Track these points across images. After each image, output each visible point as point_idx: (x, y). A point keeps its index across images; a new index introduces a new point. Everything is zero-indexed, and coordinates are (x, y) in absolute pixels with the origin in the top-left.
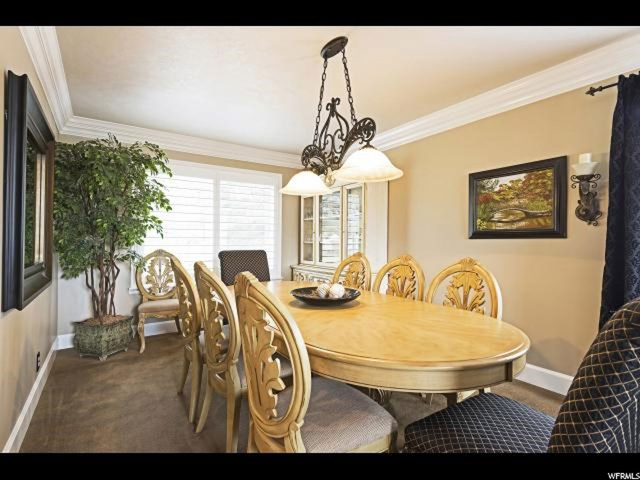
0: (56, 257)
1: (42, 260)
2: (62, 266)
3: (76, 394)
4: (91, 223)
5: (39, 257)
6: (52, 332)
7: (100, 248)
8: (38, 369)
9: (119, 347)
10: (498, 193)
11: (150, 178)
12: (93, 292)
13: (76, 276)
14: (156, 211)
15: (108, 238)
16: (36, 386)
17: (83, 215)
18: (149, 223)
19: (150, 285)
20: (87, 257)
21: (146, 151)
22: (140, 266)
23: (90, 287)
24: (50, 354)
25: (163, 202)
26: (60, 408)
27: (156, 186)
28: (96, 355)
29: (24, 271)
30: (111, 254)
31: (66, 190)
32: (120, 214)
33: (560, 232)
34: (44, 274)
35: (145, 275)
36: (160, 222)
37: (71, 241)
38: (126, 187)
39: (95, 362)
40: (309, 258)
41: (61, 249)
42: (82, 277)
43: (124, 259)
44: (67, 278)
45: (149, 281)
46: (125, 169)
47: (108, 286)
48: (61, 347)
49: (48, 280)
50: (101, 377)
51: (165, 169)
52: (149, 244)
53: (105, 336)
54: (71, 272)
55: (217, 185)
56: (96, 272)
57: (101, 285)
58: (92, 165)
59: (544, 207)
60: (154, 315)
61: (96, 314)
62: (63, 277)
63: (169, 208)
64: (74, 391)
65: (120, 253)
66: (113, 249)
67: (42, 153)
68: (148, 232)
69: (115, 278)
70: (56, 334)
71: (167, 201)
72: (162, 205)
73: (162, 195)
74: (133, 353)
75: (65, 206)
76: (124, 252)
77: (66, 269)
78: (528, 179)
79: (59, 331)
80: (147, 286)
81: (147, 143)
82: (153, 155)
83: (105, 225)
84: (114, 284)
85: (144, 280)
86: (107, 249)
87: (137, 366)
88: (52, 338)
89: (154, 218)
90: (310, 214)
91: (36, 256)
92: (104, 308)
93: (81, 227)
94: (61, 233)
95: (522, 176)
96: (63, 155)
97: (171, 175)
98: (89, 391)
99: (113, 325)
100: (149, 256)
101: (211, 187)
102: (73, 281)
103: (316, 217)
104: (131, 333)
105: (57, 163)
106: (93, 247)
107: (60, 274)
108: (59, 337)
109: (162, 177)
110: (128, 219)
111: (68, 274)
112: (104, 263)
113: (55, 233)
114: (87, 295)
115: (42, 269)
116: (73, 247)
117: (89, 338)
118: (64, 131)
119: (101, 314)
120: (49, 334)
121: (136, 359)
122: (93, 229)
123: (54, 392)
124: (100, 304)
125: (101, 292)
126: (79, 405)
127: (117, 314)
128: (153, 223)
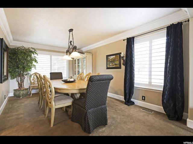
0: (9, 74)
1: (6, 74)
2: (10, 76)
3: (14, 104)
4: (18, 66)
5: (5, 74)
6: (8, 92)
7: (20, 72)
8: (5, 98)
9: (25, 95)
10: (111, 60)
11: (33, 55)
12: (19, 83)
13: (14, 79)
14: (34, 63)
15: (22, 70)
16: (5, 102)
17: (15, 64)
18: (32, 66)
19: (33, 81)
20: (17, 74)
21: (31, 50)
22: (31, 76)
23: (18, 81)
24: (7, 97)
25: (36, 61)
26: (10, 106)
27: (34, 57)
28: (19, 97)
29: (3, 76)
30: (23, 73)
31: (11, 59)
32: (25, 64)
33: (120, 68)
34: (6, 77)
35: (32, 78)
36: (35, 66)
37: (13, 71)
38: (27, 58)
39: (19, 98)
40: (75, 74)
41: (10, 72)
42: (15, 79)
43: (26, 75)
44: (12, 79)
45: (33, 80)
46: (26, 54)
47: (22, 81)
48: (10, 96)
49: (7, 79)
50: (20, 101)
51: (36, 53)
52: (33, 71)
53: (22, 92)
54: (13, 78)
55: (51, 57)
56: (19, 78)
57: (20, 81)
58: (18, 53)
59: (117, 62)
60: (34, 88)
61: (19, 87)
62: (11, 79)
63: (37, 63)
64: (14, 103)
65: (25, 73)
66: (23, 72)
67: (6, 51)
68: (32, 68)
69: (24, 79)
70: (9, 93)
71: (37, 61)
72: (35, 62)
73: (36, 60)
74: (29, 97)
75: (11, 62)
76: (26, 73)
77: (11, 77)
78: (115, 57)
79: (10, 92)
80: (32, 81)
81: (32, 48)
82: (33, 50)
83: (21, 67)
84: (24, 81)
85: (32, 80)
86: (22, 72)
87: (29, 99)
88: (8, 93)
89: (34, 65)
90: (75, 64)
91: (4, 74)
92: (21, 86)
93: (15, 67)
94: (10, 68)
95: (114, 56)
96: (11, 51)
97: (38, 55)
98: (17, 103)
99: (23, 90)
100: (33, 74)
101: (50, 57)
102: (13, 80)
103: (77, 64)
104: (28, 92)
105: (9, 53)
106: (18, 72)
107: (10, 78)
108: (10, 93)
109: (35, 55)
110: (27, 65)
111: (12, 78)
112: (21, 76)
113: (9, 68)
114: (17, 83)
115: (6, 76)
116: (13, 72)
117: (17, 93)
118: (11, 44)
119: (20, 87)
120: (7, 93)
121: (29, 98)
122: (18, 68)
123: (9, 104)
124: (20, 85)
125: (20, 82)
126: (15, 106)
127: (25, 87)
128: (33, 66)
